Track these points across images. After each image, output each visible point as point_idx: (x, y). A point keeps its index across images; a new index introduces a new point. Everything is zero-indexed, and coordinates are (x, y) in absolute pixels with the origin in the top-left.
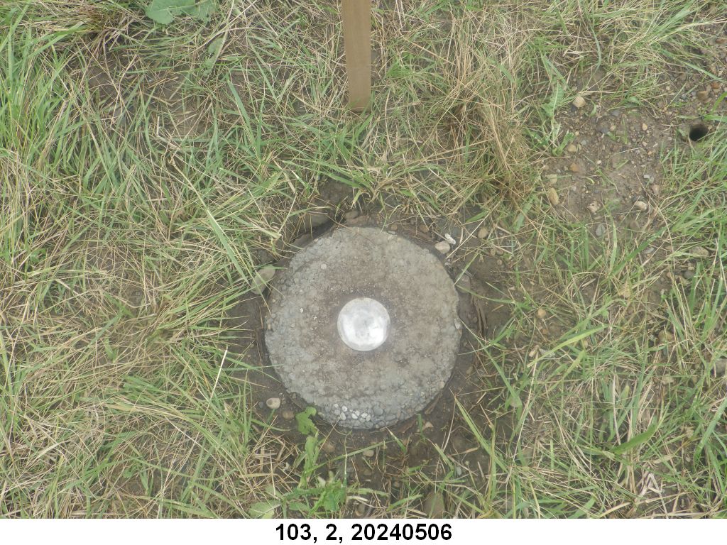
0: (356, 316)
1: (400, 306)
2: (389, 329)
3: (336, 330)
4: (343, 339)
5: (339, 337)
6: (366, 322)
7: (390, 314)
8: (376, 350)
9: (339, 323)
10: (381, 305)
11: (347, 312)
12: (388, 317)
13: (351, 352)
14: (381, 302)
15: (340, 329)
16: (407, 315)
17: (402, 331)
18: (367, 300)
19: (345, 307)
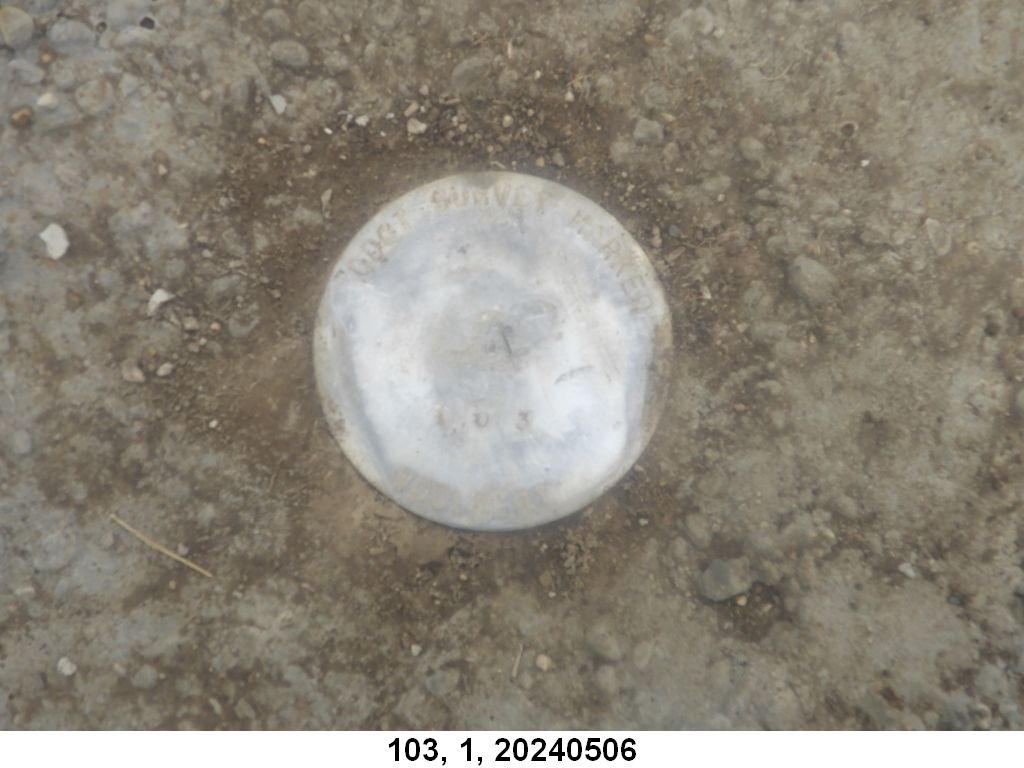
0: (439, 295)
1: (740, 232)
2: (661, 387)
3: (302, 385)
4: (353, 445)
5: (327, 432)
6: (506, 331)
7: (672, 282)
8: (574, 520)
9: (325, 336)
10: (608, 226)
11: (381, 267)
12: (658, 307)
13: (405, 536)
14: (613, 204)
15: (329, 379)
16: (787, 290)
17: (752, 402)
18: (520, 188)
19: (368, 232)
